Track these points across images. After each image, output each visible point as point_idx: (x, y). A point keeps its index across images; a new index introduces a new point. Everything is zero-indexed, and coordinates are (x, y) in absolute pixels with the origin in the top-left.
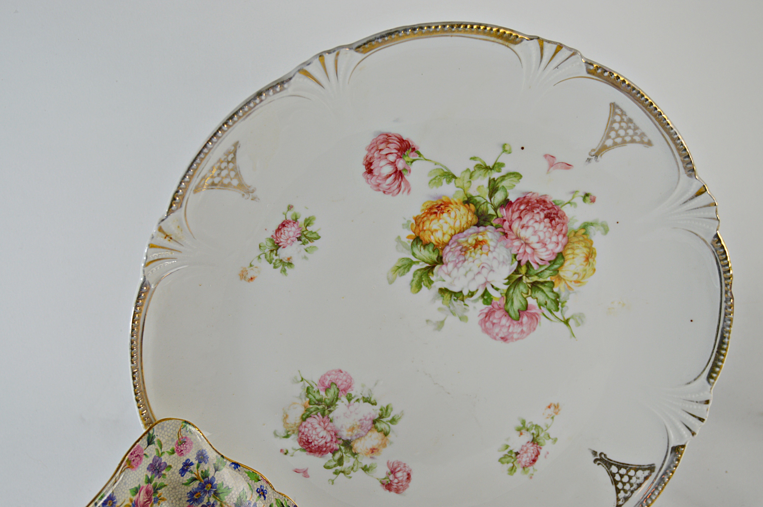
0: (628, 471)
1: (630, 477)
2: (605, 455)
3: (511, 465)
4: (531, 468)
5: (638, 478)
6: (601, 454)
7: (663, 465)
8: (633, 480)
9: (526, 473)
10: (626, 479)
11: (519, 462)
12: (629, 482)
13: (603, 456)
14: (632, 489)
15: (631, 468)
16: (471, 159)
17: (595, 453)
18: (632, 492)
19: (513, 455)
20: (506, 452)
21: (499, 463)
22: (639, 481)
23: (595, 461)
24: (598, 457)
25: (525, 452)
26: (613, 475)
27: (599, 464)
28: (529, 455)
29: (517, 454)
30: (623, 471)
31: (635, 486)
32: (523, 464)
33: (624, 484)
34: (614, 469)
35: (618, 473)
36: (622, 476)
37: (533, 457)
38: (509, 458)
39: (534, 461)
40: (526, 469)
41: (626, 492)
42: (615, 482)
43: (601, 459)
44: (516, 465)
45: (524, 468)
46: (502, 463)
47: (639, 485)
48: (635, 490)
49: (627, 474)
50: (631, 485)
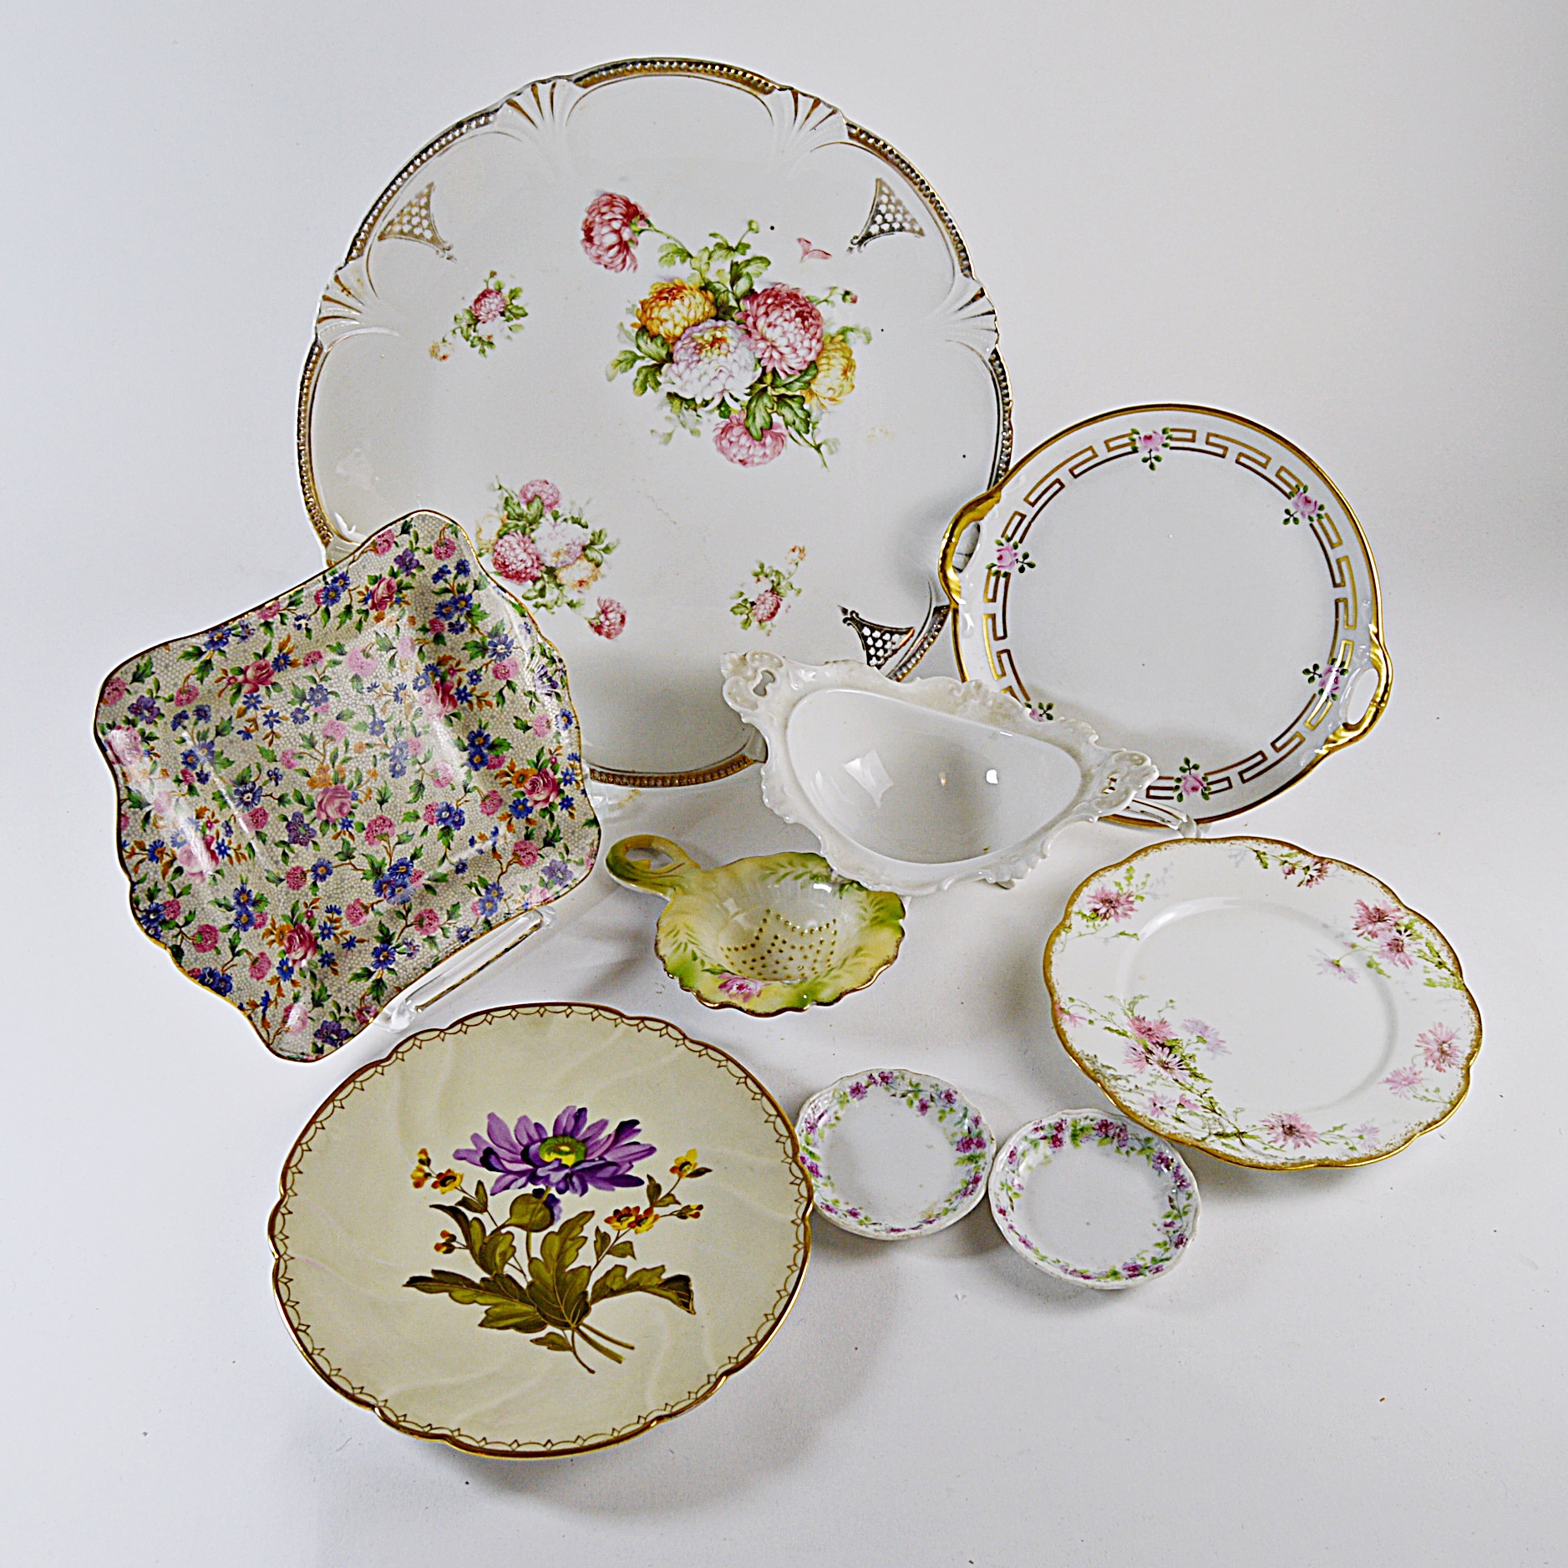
0: (883, 635)
1: (885, 642)
2: (857, 615)
3: (745, 617)
4: (769, 623)
5: (894, 643)
6: (853, 612)
7: (923, 628)
8: (888, 646)
9: (763, 628)
10: (879, 644)
11: (755, 615)
12: (883, 647)
13: (854, 615)
14: (886, 655)
15: (886, 632)
16: (711, 235)
17: (845, 611)
18: (886, 659)
19: (748, 605)
20: (740, 600)
21: (731, 613)
22: (894, 647)
23: (845, 621)
24: (849, 616)
25: (763, 603)
26: (864, 638)
27: (849, 624)
28: (768, 607)
29: (753, 604)
30: (877, 634)
31: (889, 653)
32: (760, 617)
33: (877, 649)
34: (866, 631)
35: (871, 636)
36: (875, 640)
37: (772, 610)
38: (743, 609)
39: (773, 614)
40: (763, 624)
41: (878, 658)
42: (867, 647)
43: (852, 619)
44: (751, 618)
45: (760, 621)
46: (735, 613)
47: (895, 652)
48: (890, 656)
49: (881, 638)
50: (886, 651)
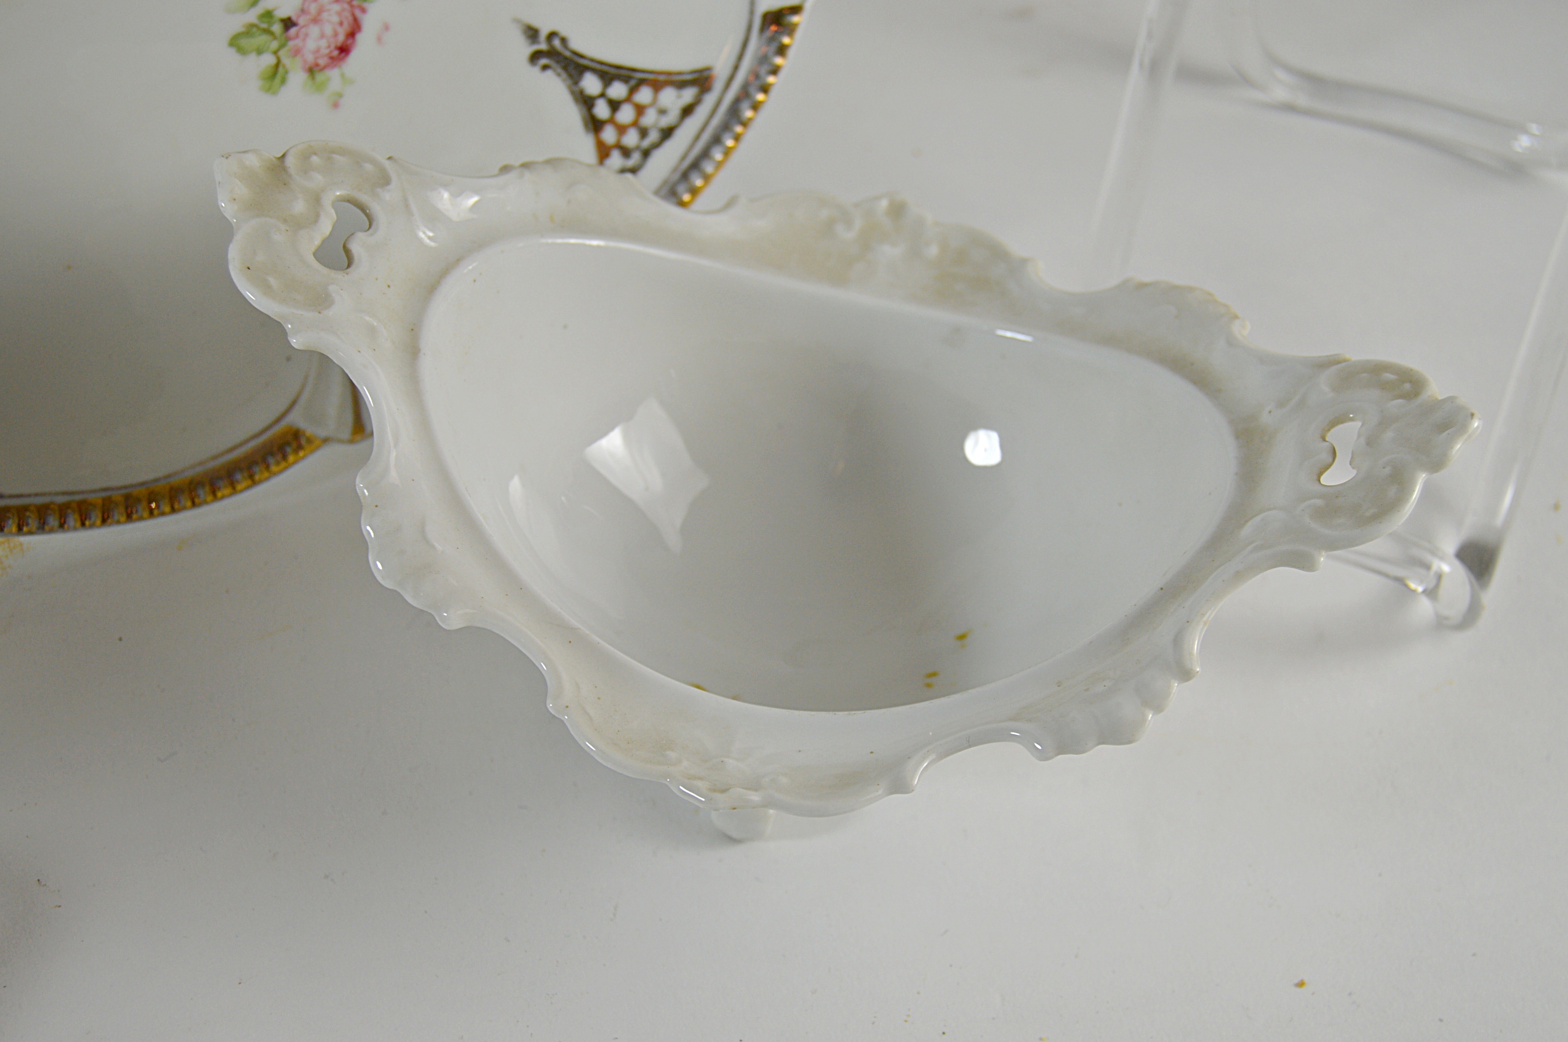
0: (633, 90)
1: (640, 110)
2: (564, 41)
3: (268, 60)
4: (334, 74)
5: (663, 112)
6: (552, 35)
7: (736, 68)
8: (650, 118)
9: (320, 88)
10: (626, 115)
11: (297, 52)
12: (635, 124)
13: (557, 43)
14: (646, 143)
15: (642, 82)
17: (532, 33)
18: (646, 154)
19: (277, 28)
20: (252, 16)
21: (232, 51)
22: (666, 122)
23: (535, 57)
24: (543, 46)
25: (316, 21)
26: (587, 102)
27: (545, 68)
28: (328, 30)
29: (288, 23)
30: (618, 90)
31: (654, 136)
32: (310, 58)
33: (622, 130)
34: (591, 84)
35: (603, 95)
36: (614, 105)
37: (341, 38)
38: (263, 39)
39: (344, 50)
40: (320, 77)
41: (626, 152)
42: (595, 125)
43: (551, 53)
44: (286, 61)
45: (312, 70)
46: (242, 51)
47: (667, 133)
48: (656, 146)
49: (628, 99)
50: (644, 133)
